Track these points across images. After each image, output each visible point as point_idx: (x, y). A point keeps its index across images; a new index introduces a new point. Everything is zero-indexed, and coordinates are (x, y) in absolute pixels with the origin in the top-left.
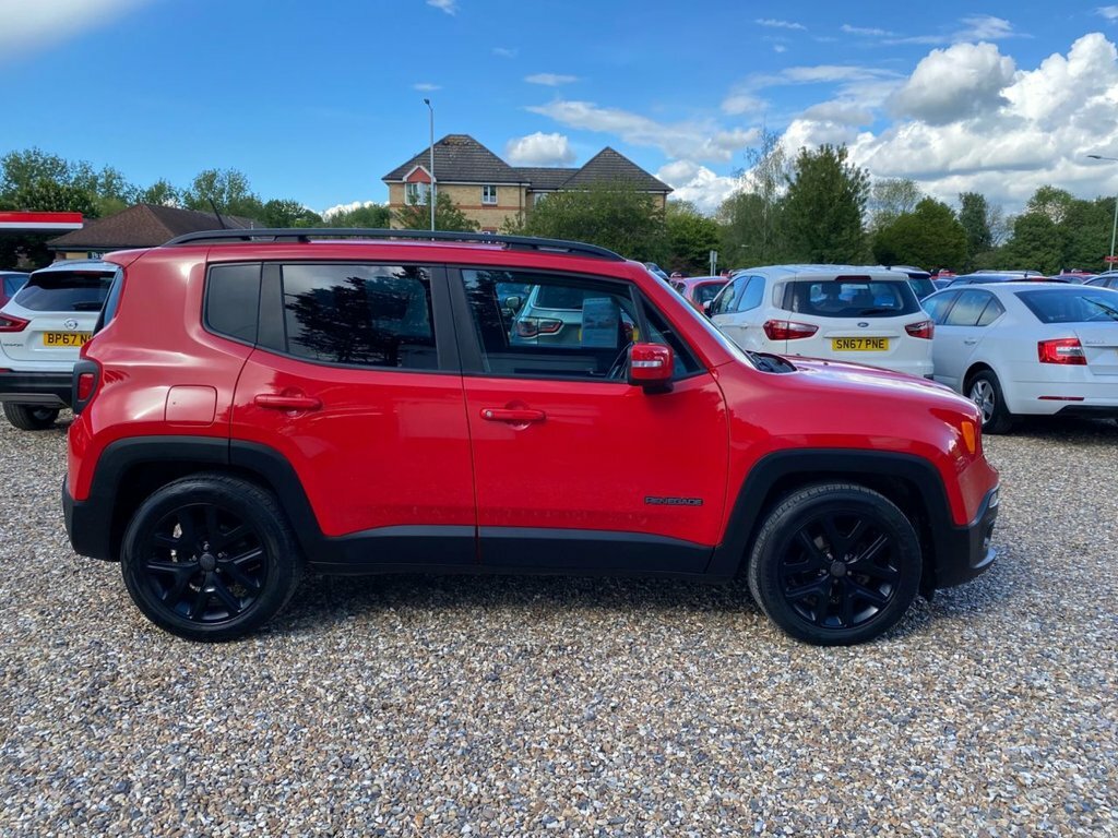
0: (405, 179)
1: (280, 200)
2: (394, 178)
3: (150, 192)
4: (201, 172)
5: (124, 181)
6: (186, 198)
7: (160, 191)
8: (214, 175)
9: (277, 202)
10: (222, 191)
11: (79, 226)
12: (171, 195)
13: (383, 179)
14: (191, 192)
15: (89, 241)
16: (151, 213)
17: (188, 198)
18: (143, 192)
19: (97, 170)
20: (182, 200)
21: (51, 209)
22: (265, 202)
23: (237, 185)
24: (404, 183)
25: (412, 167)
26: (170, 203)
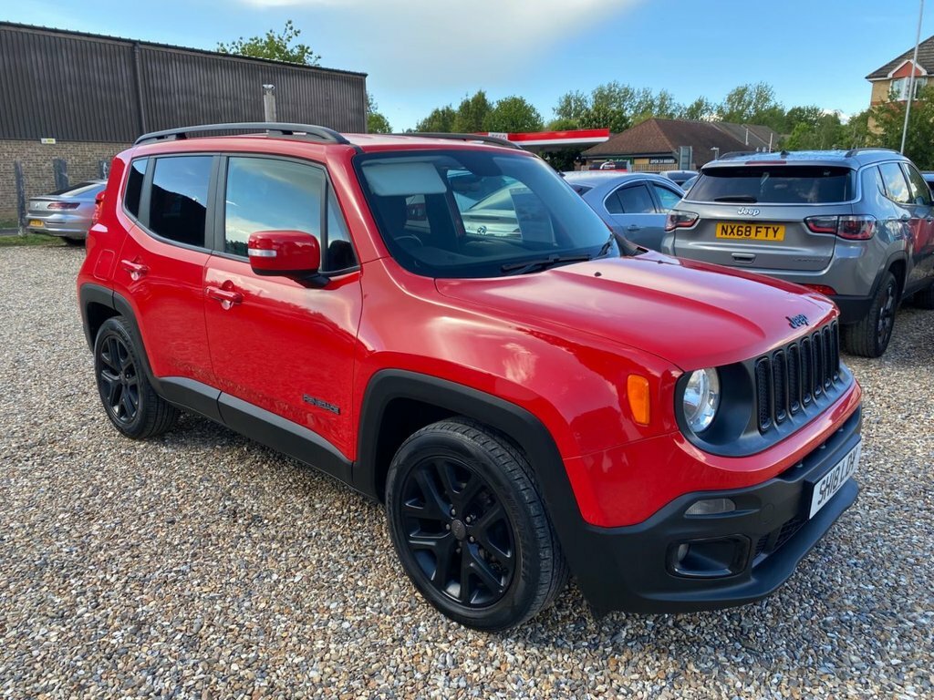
0: (890, 75)
1: (802, 107)
2: (879, 76)
3: (691, 108)
4: (735, 88)
5: (673, 101)
6: (718, 112)
7: (698, 107)
8: (745, 90)
9: (799, 109)
10: (750, 103)
11: (605, 139)
12: (707, 110)
13: (866, 78)
14: (723, 106)
15: (608, 151)
16: (656, 126)
17: (720, 111)
18: (685, 109)
19: (655, 94)
20: (715, 113)
21: (599, 127)
22: (787, 110)
23: (763, 96)
24: (890, 80)
25: (900, 62)
26: (706, 117)
